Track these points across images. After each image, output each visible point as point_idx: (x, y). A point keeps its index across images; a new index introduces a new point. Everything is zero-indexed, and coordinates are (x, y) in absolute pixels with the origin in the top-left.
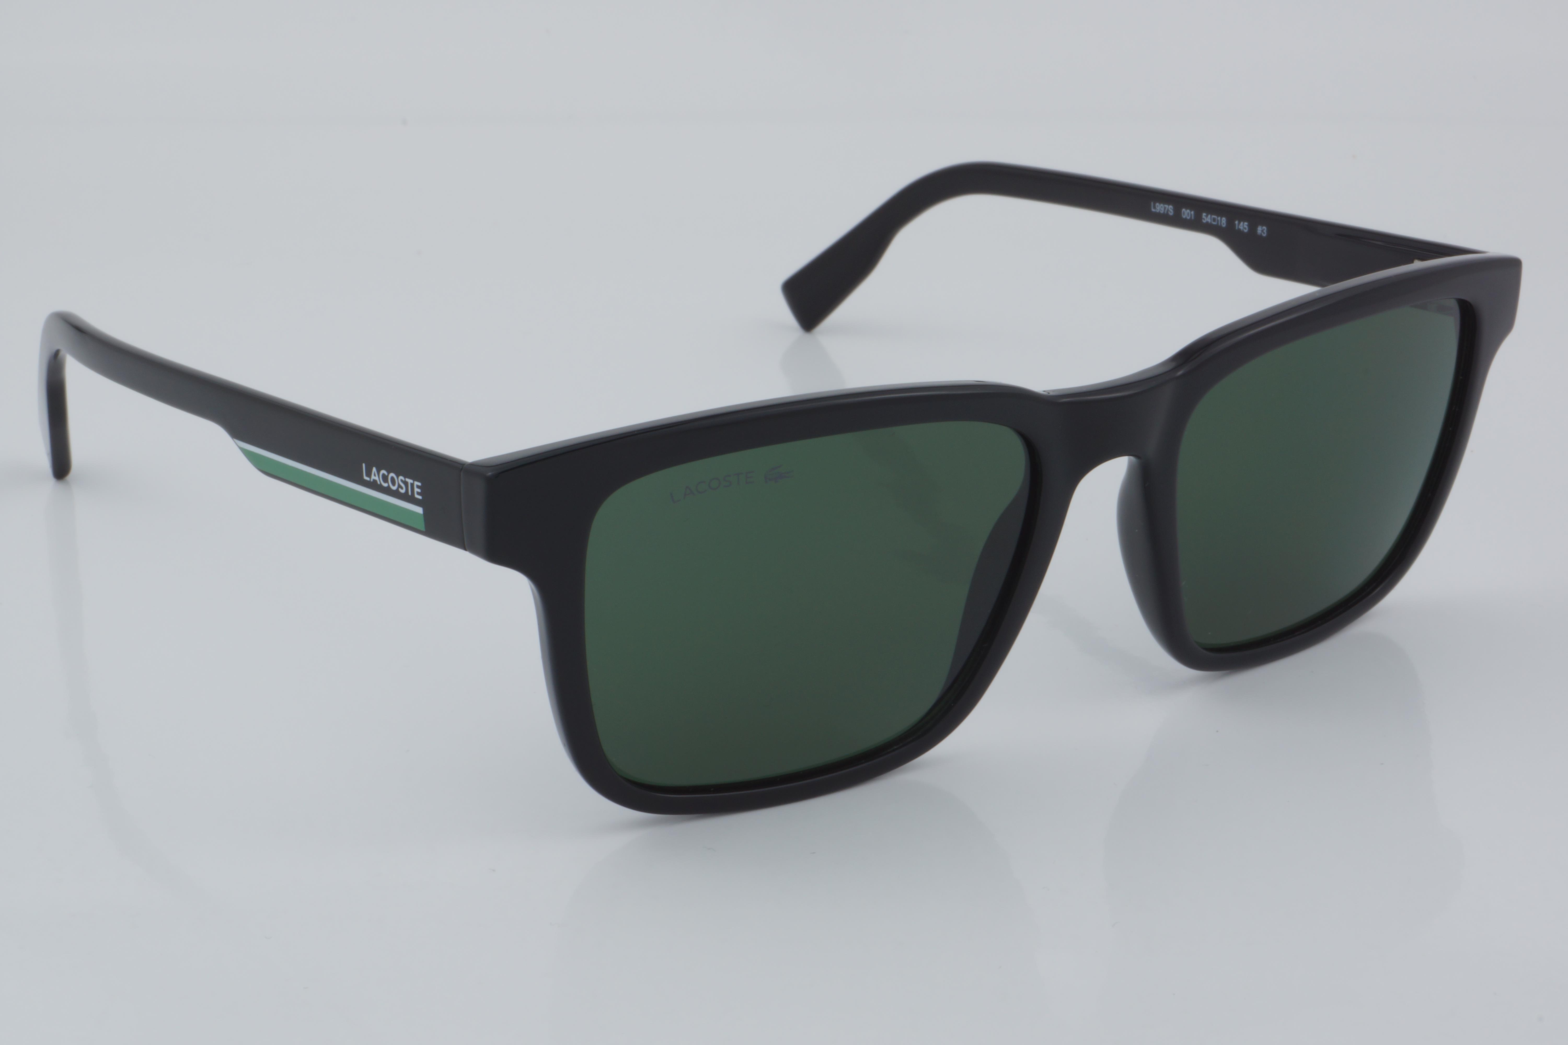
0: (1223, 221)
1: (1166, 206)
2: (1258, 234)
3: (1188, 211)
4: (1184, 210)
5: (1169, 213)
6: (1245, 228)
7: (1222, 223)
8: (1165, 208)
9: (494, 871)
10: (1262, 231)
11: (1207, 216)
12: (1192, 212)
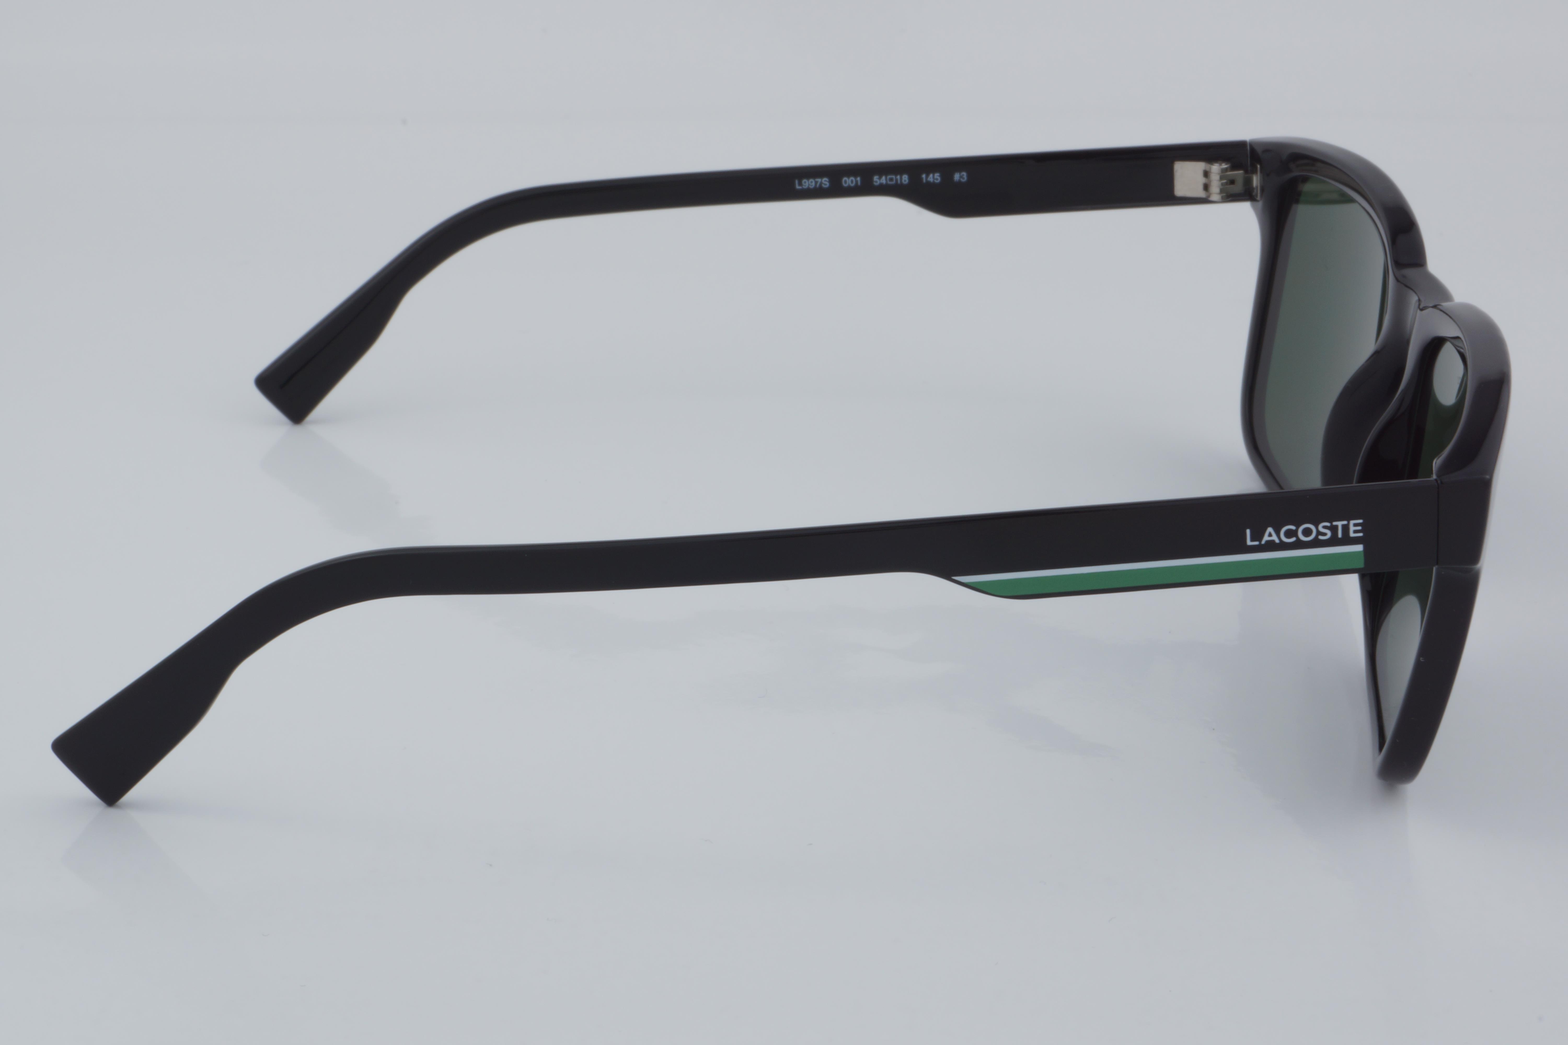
0: (905, 179)
1: (819, 180)
2: (955, 180)
3: (852, 178)
4: (845, 179)
5: (823, 186)
6: (937, 179)
7: (903, 181)
8: (816, 183)
9: (491, 865)
10: (961, 177)
11: (880, 178)
12: (859, 179)
